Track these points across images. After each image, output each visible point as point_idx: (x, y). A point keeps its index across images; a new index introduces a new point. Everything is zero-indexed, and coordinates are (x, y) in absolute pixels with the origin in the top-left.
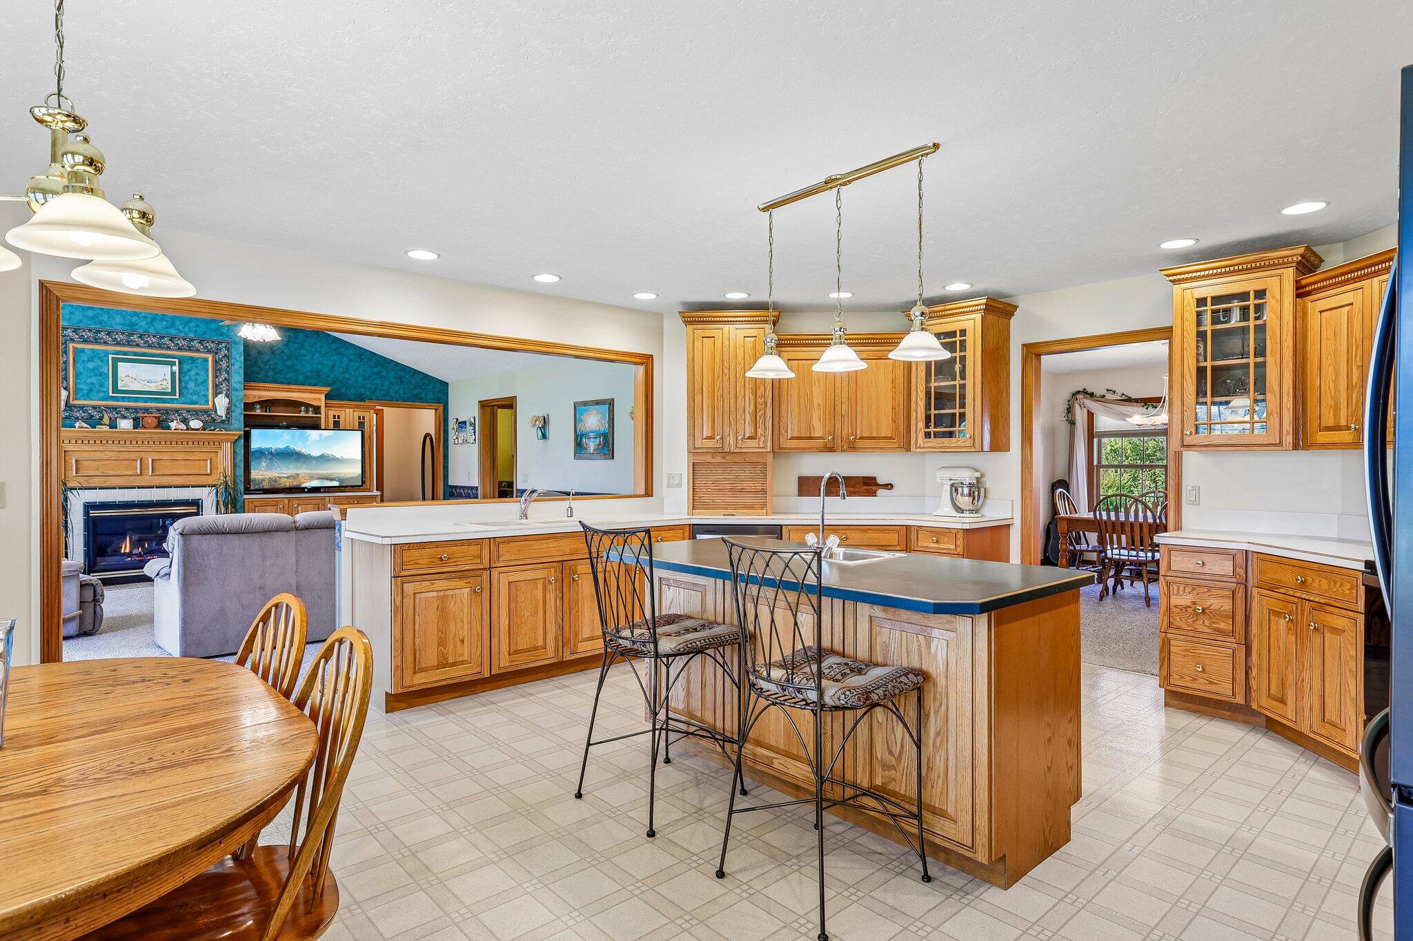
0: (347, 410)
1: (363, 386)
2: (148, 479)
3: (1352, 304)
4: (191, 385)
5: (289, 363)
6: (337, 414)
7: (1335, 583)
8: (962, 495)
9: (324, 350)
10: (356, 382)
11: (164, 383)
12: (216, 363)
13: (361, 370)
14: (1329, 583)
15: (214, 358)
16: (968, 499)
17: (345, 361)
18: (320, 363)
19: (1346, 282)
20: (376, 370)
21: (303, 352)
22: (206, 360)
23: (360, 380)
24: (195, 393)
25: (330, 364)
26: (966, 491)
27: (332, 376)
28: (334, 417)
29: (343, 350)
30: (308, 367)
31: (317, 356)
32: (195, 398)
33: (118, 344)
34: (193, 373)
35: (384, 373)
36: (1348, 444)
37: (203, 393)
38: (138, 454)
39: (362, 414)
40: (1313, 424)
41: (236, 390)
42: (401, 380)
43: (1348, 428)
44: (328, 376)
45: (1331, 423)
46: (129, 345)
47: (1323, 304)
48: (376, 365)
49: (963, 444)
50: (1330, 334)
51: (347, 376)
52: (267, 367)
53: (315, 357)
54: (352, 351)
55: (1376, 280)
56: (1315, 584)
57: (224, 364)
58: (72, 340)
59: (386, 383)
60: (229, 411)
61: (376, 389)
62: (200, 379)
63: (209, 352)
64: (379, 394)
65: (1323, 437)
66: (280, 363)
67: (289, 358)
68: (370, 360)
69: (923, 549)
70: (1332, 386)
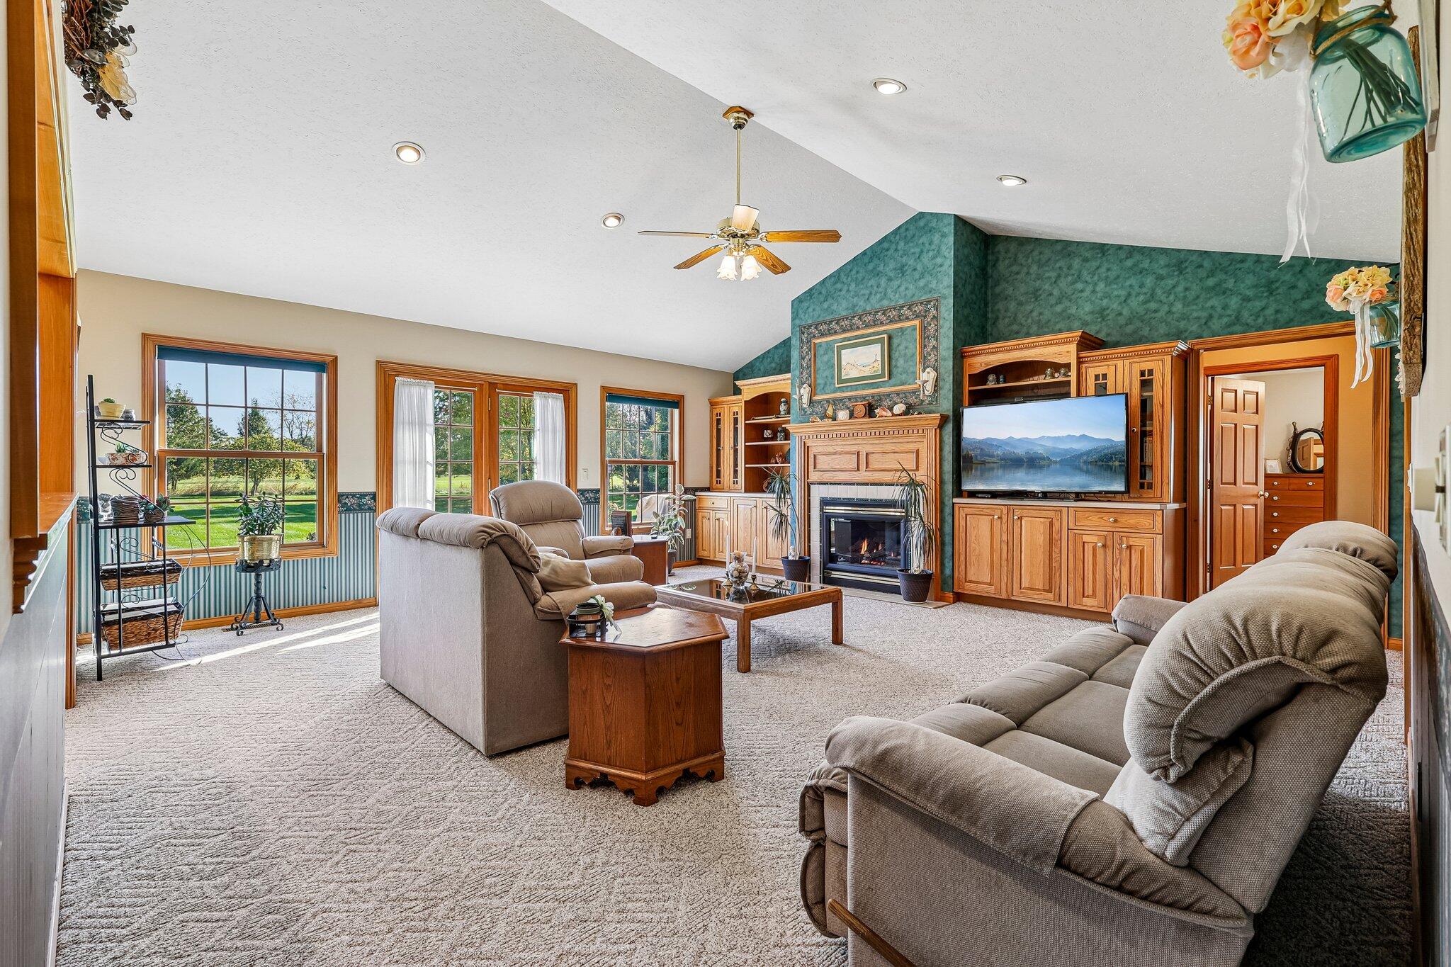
0: (1120, 363)
1: (1184, 317)
2: (863, 475)
4: (901, 362)
5: (1059, 308)
6: (1100, 371)
9: (1112, 275)
10: (1169, 312)
11: (876, 365)
12: (924, 328)
13: (1180, 288)
15: (921, 323)
17: (1149, 281)
18: (1107, 296)
20: (1211, 282)
21: (1079, 286)
22: (915, 329)
23: (1178, 306)
24: (905, 372)
25: (1123, 293)
27: (1126, 312)
28: (1097, 377)
29: (1146, 264)
30: (1088, 307)
31: (1101, 286)
32: (904, 377)
33: (844, 331)
34: (901, 348)
35: (1230, 283)
37: (912, 369)
38: (856, 447)
39: (1146, 366)
41: (945, 360)
42: (1270, 288)
44: (1120, 314)
46: (852, 330)
48: (1211, 273)
51: (1153, 305)
52: (1030, 321)
53: (1098, 289)
54: (1163, 261)
57: (932, 328)
58: (814, 336)
59: (1234, 302)
60: (936, 387)
61: (1211, 316)
62: (909, 352)
63: (917, 317)
64: (1216, 325)
66: (1046, 312)
67: (1059, 301)
68: (1200, 266)
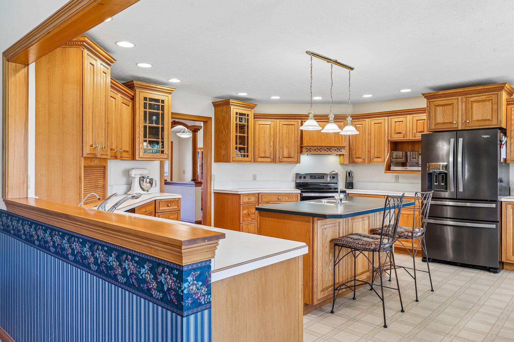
3: (270, 125)
7: (290, 197)
8: (146, 182)
14: (288, 198)
16: (149, 185)
19: (270, 118)
26: (148, 180)
36: (269, 162)
40: (257, 156)
43: (270, 158)
45: (263, 156)
47: (260, 122)
49: (163, 157)
50: (263, 131)
55: (278, 120)
56: (284, 199)
65: (260, 160)
69: (162, 211)
70: (263, 146)
